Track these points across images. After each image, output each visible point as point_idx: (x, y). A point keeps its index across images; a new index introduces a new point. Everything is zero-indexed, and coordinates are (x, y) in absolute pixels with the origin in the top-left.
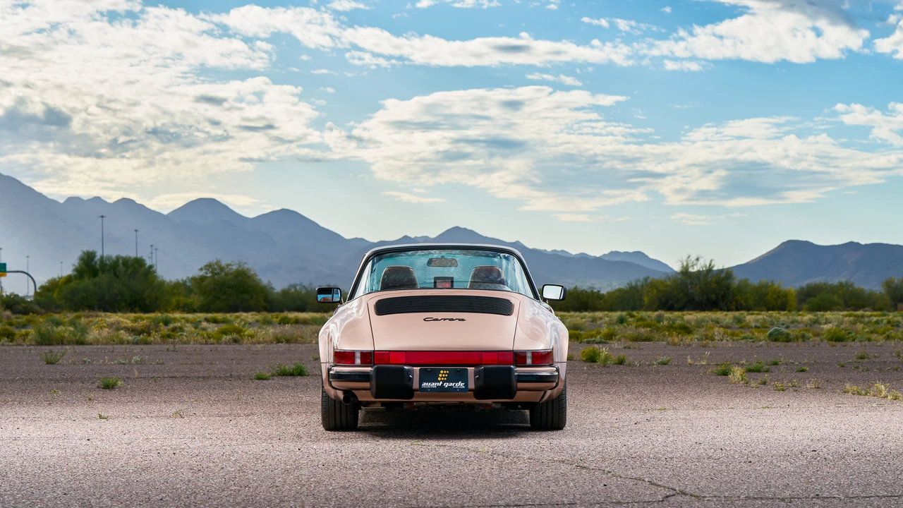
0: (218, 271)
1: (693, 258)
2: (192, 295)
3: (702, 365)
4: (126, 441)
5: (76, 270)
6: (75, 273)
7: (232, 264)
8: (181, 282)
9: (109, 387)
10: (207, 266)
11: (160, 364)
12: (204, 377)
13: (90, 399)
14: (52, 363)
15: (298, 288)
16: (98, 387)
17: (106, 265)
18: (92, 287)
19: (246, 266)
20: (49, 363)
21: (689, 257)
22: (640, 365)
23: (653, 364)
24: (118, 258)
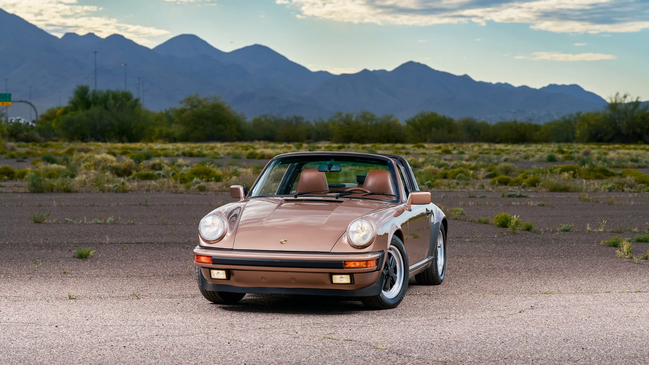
0: (196, 104)
1: (621, 95)
2: (174, 125)
3: (599, 232)
4: (88, 328)
5: (72, 102)
6: (71, 105)
7: (209, 98)
8: (164, 112)
9: (83, 257)
10: (186, 99)
11: (130, 224)
12: (165, 243)
13: (65, 273)
14: (39, 222)
15: (268, 118)
16: (74, 257)
17: (97, 98)
18: (85, 118)
19: (221, 100)
20: (37, 222)
21: (618, 94)
22: (545, 231)
23: (557, 231)
24: (108, 92)
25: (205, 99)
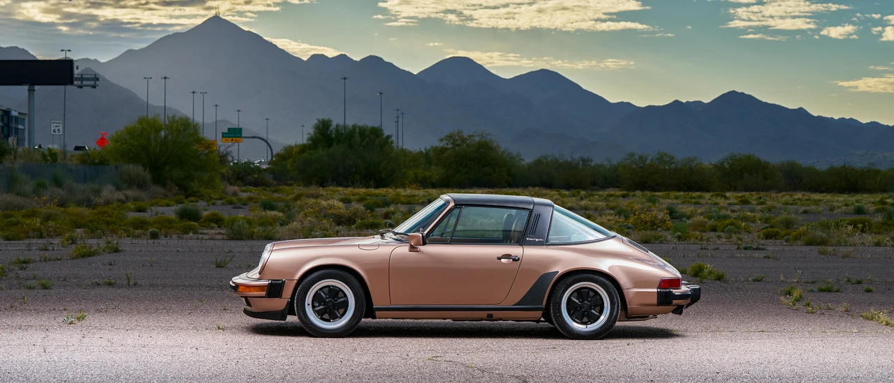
0: (459, 142)
2: (433, 167)
5: (311, 139)
6: (310, 142)
7: (474, 134)
8: (424, 151)
10: (448, 136)
15: (549, 159)
17: (342, 134)
18: (325, 158)
19: (489, 137)
24: (354, 127)
25: (471, 136)
